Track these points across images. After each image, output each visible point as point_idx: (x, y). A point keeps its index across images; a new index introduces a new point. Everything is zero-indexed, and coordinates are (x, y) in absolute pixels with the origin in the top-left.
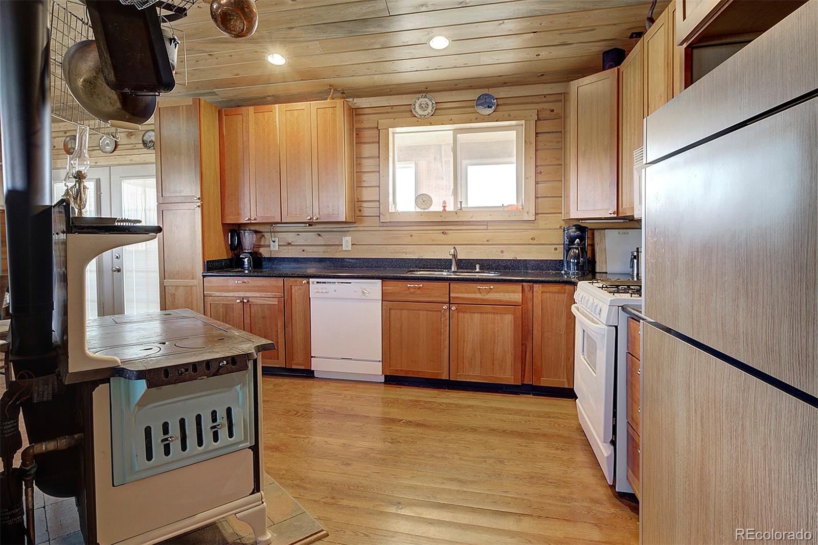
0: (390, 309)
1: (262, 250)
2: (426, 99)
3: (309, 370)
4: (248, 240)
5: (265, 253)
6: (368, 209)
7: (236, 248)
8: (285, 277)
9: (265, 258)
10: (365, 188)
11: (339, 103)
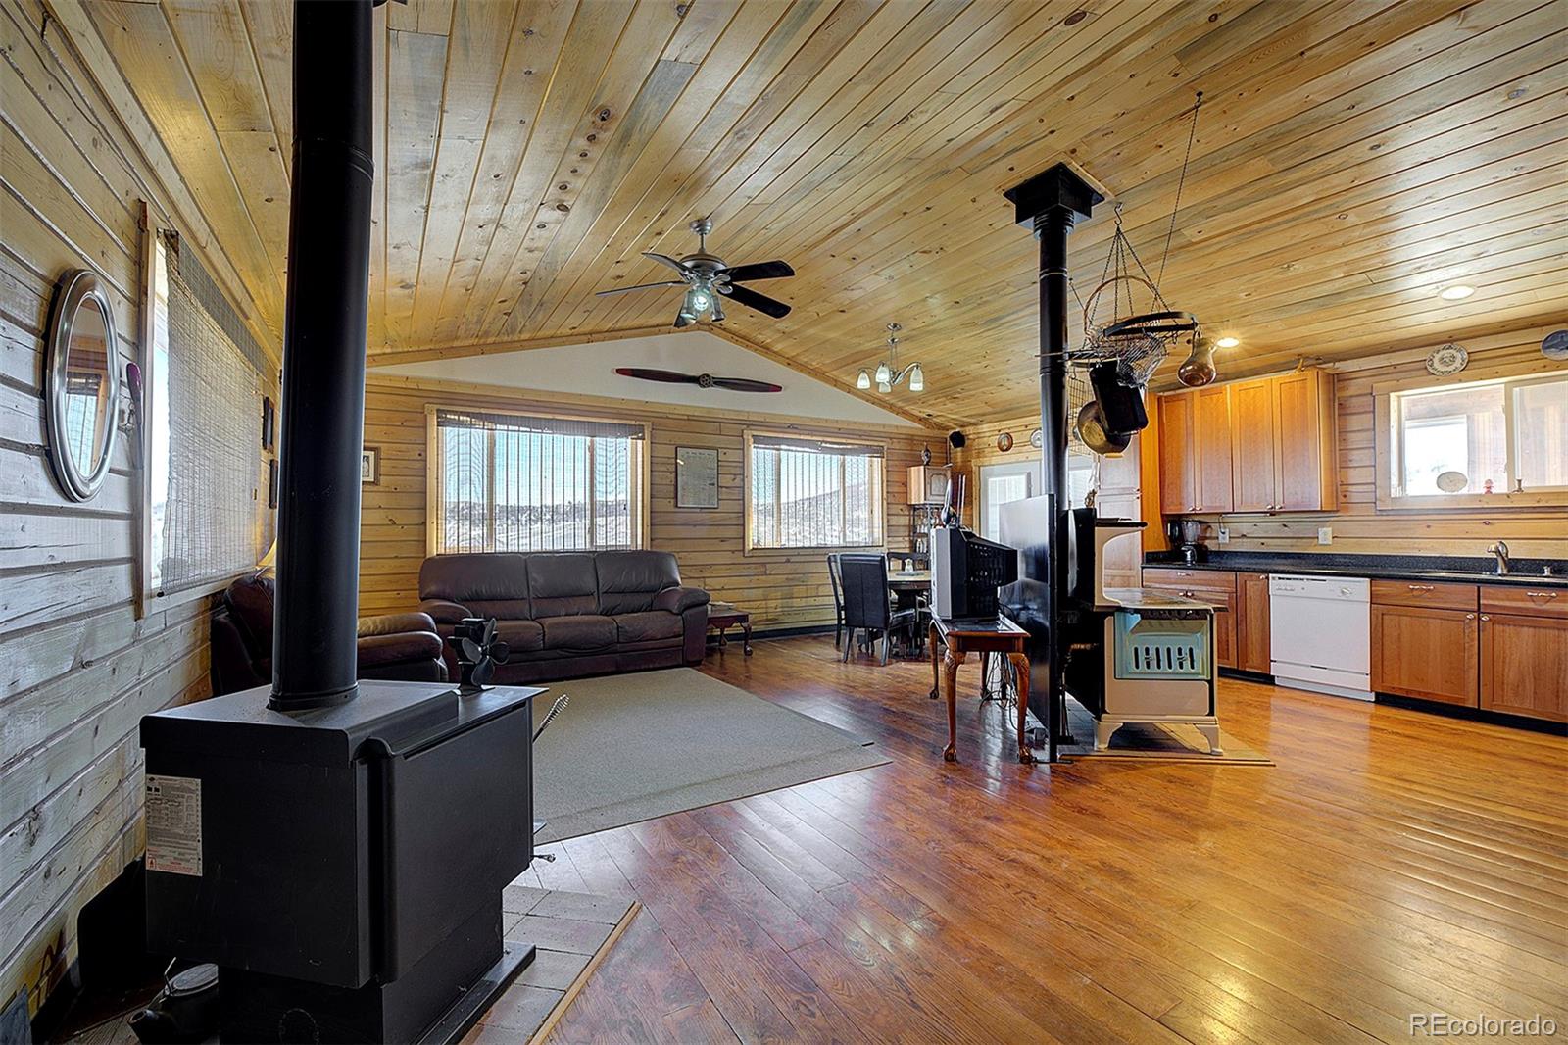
0: (1383, 614)
1: (1207, 543)
2: (1451, 351)
3: (1266, 675)
4: (1191, 531)
5: (1211, 545)
6: (1357, 494)
7: (1177, 540)
8: (1238, 571)
9: (1212, 551)
10: (1352, 469)
11: (1311, 374)
